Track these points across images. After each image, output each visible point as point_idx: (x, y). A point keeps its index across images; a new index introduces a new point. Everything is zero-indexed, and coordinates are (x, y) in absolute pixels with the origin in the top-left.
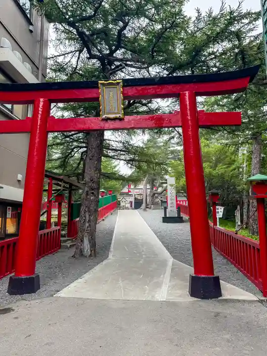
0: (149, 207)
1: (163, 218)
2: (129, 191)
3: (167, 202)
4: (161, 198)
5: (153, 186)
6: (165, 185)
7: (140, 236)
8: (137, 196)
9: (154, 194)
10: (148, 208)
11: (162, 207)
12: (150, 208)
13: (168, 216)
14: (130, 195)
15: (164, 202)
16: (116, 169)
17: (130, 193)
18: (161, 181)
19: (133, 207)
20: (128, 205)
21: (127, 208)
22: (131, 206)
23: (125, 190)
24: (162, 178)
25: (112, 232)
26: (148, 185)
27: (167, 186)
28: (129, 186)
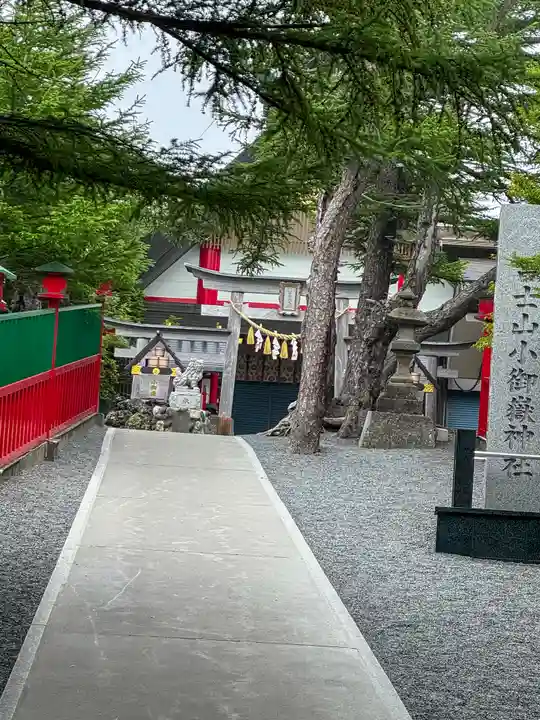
0: (345, 420)
1: (441, 513)
2: (207, 296)
3: (480, 398)
4: (442, 361)
5: (385, 265)
6: (473, 270)
7: (245, 650)
8: (255, 336)
9: (390, 329)
10: (335, 428)
11: (444, 433)
12: (352, 433)
13: (479, 502)
14: (212, 321)
15: (461, 395)
16: (109, 113)
17: (206, 310)
18: (447, 239)
19: (226, 412)
20: (188, 400)
21: (177, 421)
22: (211, 407)
23: (179, 285)
24: (458, 213)
25: (32, 594)
26: (348, 257)
27: (491, 277)
28: (209, 258)
